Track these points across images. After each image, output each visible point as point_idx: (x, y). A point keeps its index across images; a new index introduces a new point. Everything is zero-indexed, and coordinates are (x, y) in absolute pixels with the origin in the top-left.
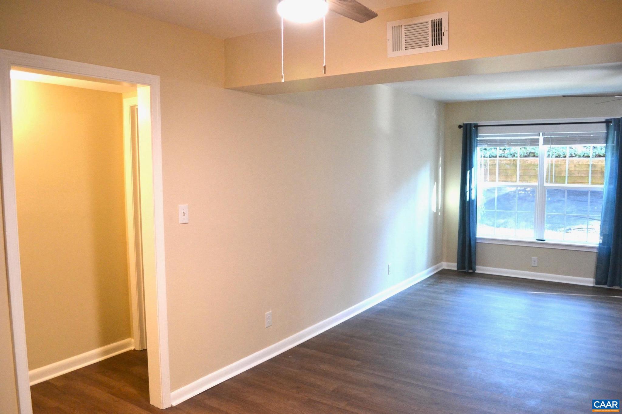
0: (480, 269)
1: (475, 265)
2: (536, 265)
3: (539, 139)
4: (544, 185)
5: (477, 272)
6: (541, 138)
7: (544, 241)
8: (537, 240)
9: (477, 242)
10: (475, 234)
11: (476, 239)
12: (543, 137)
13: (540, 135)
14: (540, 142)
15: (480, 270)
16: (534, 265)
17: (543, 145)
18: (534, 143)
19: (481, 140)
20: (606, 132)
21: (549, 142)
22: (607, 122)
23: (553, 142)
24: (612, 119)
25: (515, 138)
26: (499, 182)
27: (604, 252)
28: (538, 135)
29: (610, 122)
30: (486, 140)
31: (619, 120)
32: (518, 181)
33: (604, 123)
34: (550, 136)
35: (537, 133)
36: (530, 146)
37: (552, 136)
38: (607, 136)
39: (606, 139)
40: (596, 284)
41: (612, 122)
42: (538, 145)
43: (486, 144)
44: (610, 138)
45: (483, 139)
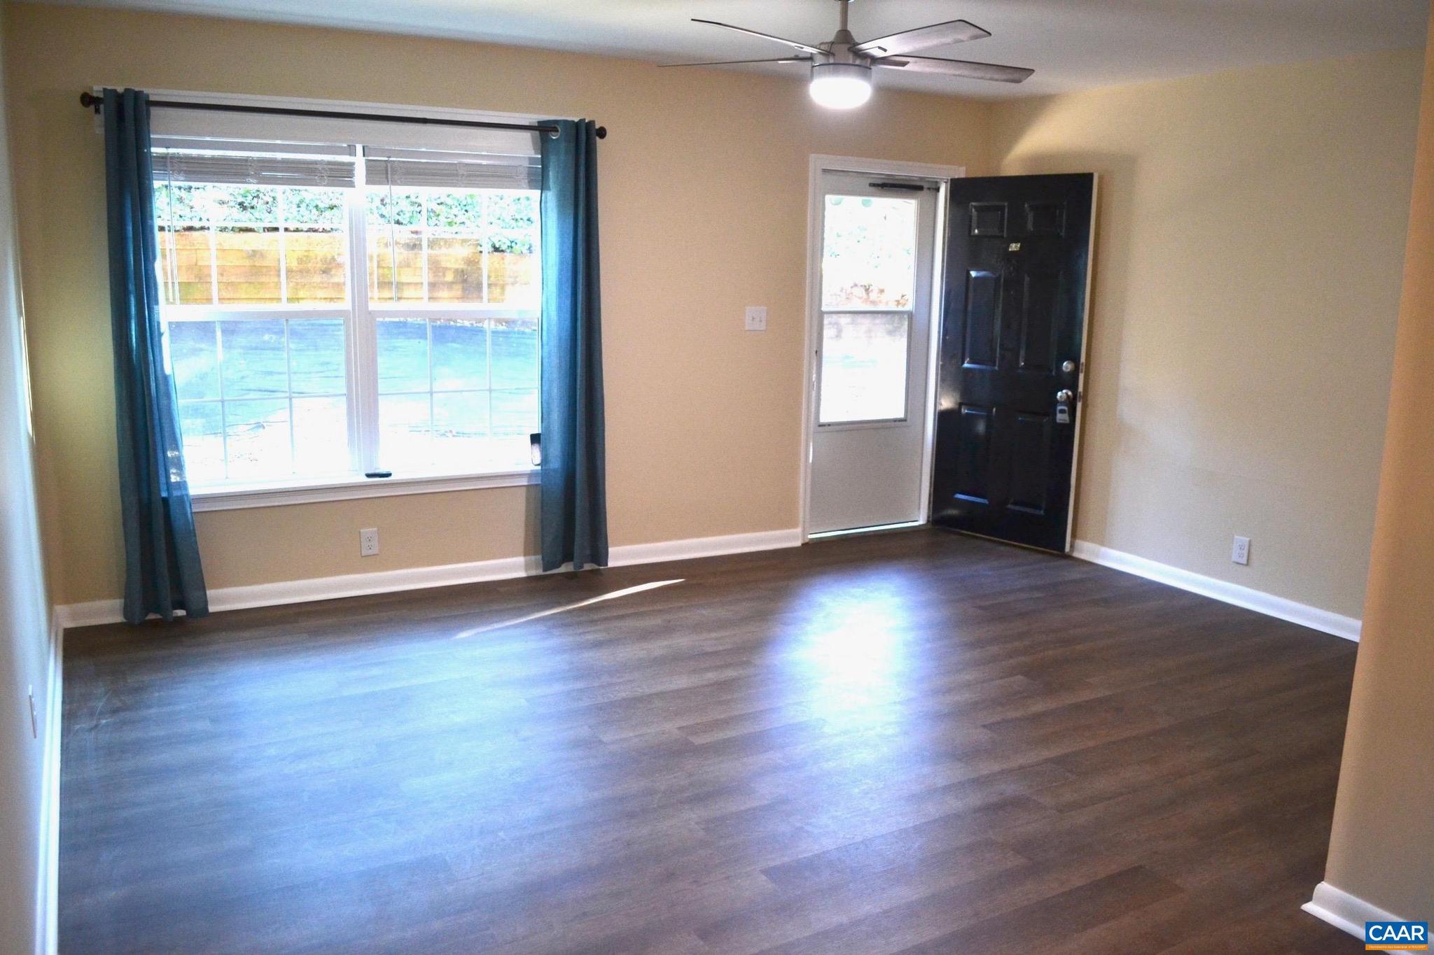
2: (375, 550)
3: (352, 164)
4: (370, 309)
6: (360, 163)
7: (388, 475)
8: (369, 476)
12: (365, 158)
13: (357, 154)
14: (356, 172)
15: (220, 600)
16: (370, 552)
17: (354, 187)
18: (340, 176)
19: (163, 158)
20: (540, 156)
21: (384, 176)
22: (543, 130)
23: (396, 177)
24: (556, 122)
25: (279, 156)
26: (223, 303)
27: (558, 482)
28: (351, 150)
29: (548, 131)
30: (178, 158)
31: (577, 125)
32: (284, 300)
33: (533, 132)
34: (386, 159)
35: (345, 145)
36: (328, 185)
37: (391, 159)
38: (543, 167)
39: (539, 180)
40: (544, 570)
41: (558, 131)
42: (351, 185)
43: (179, 172)
44: (551, 174)
45: (168, 153)
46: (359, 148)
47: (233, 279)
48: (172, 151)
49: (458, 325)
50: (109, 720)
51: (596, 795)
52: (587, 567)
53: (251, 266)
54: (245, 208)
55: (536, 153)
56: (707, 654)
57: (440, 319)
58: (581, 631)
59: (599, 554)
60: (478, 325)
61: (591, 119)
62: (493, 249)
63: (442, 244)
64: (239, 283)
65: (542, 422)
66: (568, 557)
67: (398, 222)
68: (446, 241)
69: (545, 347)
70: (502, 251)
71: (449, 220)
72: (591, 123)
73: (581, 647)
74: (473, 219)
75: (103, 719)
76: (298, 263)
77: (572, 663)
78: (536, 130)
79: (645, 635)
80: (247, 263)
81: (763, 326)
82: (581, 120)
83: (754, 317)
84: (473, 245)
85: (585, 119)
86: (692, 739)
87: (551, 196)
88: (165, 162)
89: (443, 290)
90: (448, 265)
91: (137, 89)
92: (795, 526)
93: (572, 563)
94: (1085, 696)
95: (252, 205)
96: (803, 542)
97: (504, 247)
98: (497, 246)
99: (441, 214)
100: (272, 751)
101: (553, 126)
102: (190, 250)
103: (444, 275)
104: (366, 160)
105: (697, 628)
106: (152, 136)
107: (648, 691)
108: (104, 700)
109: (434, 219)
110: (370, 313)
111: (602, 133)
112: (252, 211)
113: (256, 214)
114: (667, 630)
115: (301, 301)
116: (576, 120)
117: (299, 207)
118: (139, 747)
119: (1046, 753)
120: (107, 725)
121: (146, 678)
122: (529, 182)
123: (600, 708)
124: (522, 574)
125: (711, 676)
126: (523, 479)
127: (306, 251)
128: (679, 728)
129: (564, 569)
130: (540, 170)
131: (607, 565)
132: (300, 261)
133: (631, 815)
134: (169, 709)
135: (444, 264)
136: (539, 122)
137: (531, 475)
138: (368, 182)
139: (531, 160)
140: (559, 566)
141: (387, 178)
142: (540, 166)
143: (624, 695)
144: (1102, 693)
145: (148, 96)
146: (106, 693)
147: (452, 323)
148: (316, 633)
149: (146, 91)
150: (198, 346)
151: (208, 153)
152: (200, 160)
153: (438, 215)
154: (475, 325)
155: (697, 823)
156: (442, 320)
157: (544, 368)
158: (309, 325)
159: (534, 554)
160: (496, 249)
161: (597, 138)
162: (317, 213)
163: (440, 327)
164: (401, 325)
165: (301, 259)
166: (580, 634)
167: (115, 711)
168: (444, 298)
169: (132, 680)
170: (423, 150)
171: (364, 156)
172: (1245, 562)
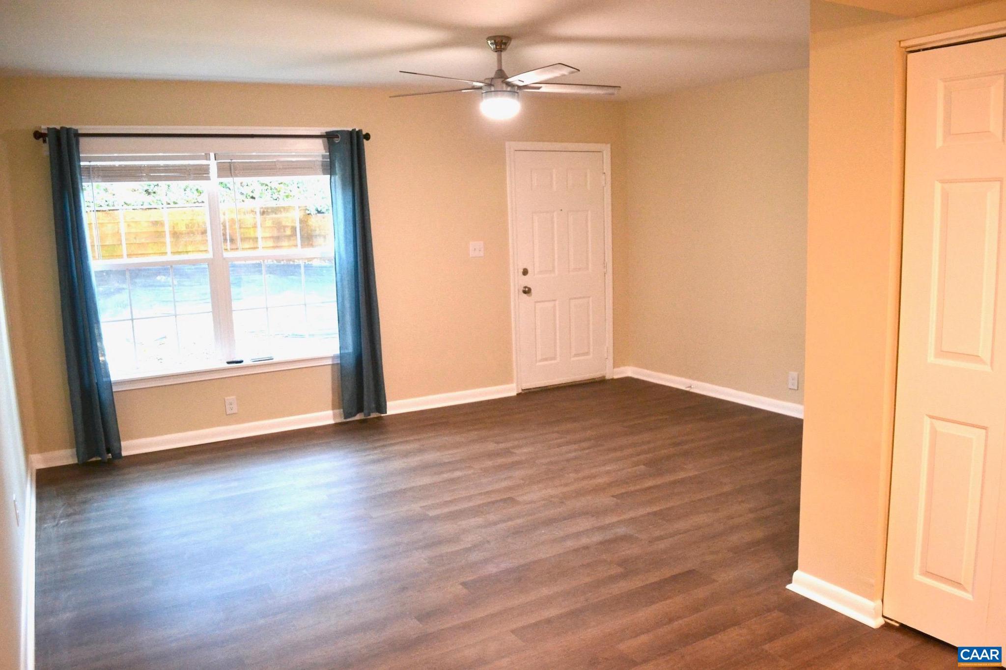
0: (130, 447)
1: (119, 441)
2: (235, 411)
3: (208, 166)
4: (224, 256)
5: (124, 454)
6: (213, 165)
7: (241, 362)
8: (228, 363)
9: (114, 390)
10: (108, 376)
11: (110, 384)
12: (216, 161)
13: (211, 159)
14: (211, 171)
16: (232, 412)
17: (210, 179)
18: (201, 173)
19: (87, 168)
20: (328, 154)
21: (229, 172)
22: (330, 137)
23: (237, 172)
24: (337, 131)
25: (162, 163)
26: (130, 258)
27: (350, 361)
28: (207, 157)
29: (333, 138)
30: (97, 168)
31: (351, 133)
32: (169, 253)
33: (324, 139)
34: (230, 161)
35: (203, 154)
36: (194, 179)
37: (233, 161)
38: (331, 161)
39: (329, 168)
40: (345, 418)
41: (339, 137)
42: (208, 178)
43: (98, 176)
44: (337, 165)
45: (90, 165)
46: (212, 155)
47: (143, 241)
48: (93, 163)
49: (296, 263)
50: (65, 521)
51: (365, 547)
52: (374, 415)
53: (155, 232)
54: (149, 193)
55: (326, 152)
56: (445, 463)
57: (283, 260)
58: (366, 454)
59: (381, 406)
60: (309, 263)
61: (360, 129)
62: (317, 212)
63: (282, 210)
64: (148, 243)
65: (339, 323)
66: (360, 409)
67: (253, 198)
68: (284, 208)
69: (338, 275)
70: (323, 213)
71: (286, 194)
72: (360, 131)
73: (366, 463)
74: (302, 192)
75: (62, 520)
76: (186, 228)
77: (358, 473)
78: (325, 137)
79: (406, 454)
80: (152, 229)
81: (482, 254)
82: (353, 130)
83: (476, 248)
84: (303, 210)
85: (355, 129)
86: (427, 513)
87: (337, 178)
88: (89, 171)
89: (284, 241)
90: (287, 224)
91: (68, 127)
92: (512, 383)
93: (363, 413)
94: (682, 475)
95: (154, 191)
96: (517, 393)
97: (323, 211)
98: (319, 210)
99: (281, 190)
100: (167, 533)
101: (336, 134)
102: (114, 223)
103: (285, 231)
104: (218, 163)
105: (441, 448)
106: (81, 155)
107: (404, 487)
108: (62, 509)
109: (277, 194)
110: (224, 259)
111: (367, 137)
112: (154, 195)
113: (157, 197)
114: (421, 451)
115: (189, 253)
116: (350, 129)
117: (185, 190)
118: (85, 534)
119: (649, 510)
120: (64, 523)
121: (89, 496)
122: (323, 170)
123: (374, 498)
124: (332, 422)
125: (446, 476)
126: (328, 360)
127: (191, 220)
128: (421, 507)
129: (358, 417)
130: (329, 162)
131: (386, 413)
132: (187, 226)
133: (385, 557)
134: (102, 513)
135: (284, 223)
136: (326, 132)
137: (333, 358)
138: (219, 176)
139: (324, 157)
140: (355, 415)
141: (231, 173)
142: (329, 160)
143: (389, 490)
144: (691, 474)
145: (77, 130)
146: (63, 505)
147: (291, 263)
148: (198, 464)
149: (74, 127)
150: (121, 286)
151: (117, 163)
152: (112, 168)
153: (279, 191)
154: (307, 263)
155: (425, 559)
156: (285, 261)
157: (338, 288)
158: (195, 269)
159: (339, 409)
160: (319, 212)
161: (365, 140)
162: (197, 194)
163: (283, 265)
164: (257, 265)
165: (188, 225)
166: (365, 456)
167: (68, 516)
168: (285, 246)
169: (81, 497)
170: (254, 154)
171: (215, 160)
172: (796, 388)
